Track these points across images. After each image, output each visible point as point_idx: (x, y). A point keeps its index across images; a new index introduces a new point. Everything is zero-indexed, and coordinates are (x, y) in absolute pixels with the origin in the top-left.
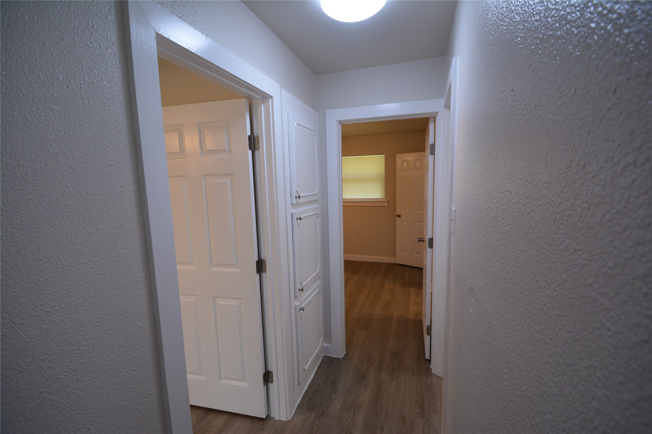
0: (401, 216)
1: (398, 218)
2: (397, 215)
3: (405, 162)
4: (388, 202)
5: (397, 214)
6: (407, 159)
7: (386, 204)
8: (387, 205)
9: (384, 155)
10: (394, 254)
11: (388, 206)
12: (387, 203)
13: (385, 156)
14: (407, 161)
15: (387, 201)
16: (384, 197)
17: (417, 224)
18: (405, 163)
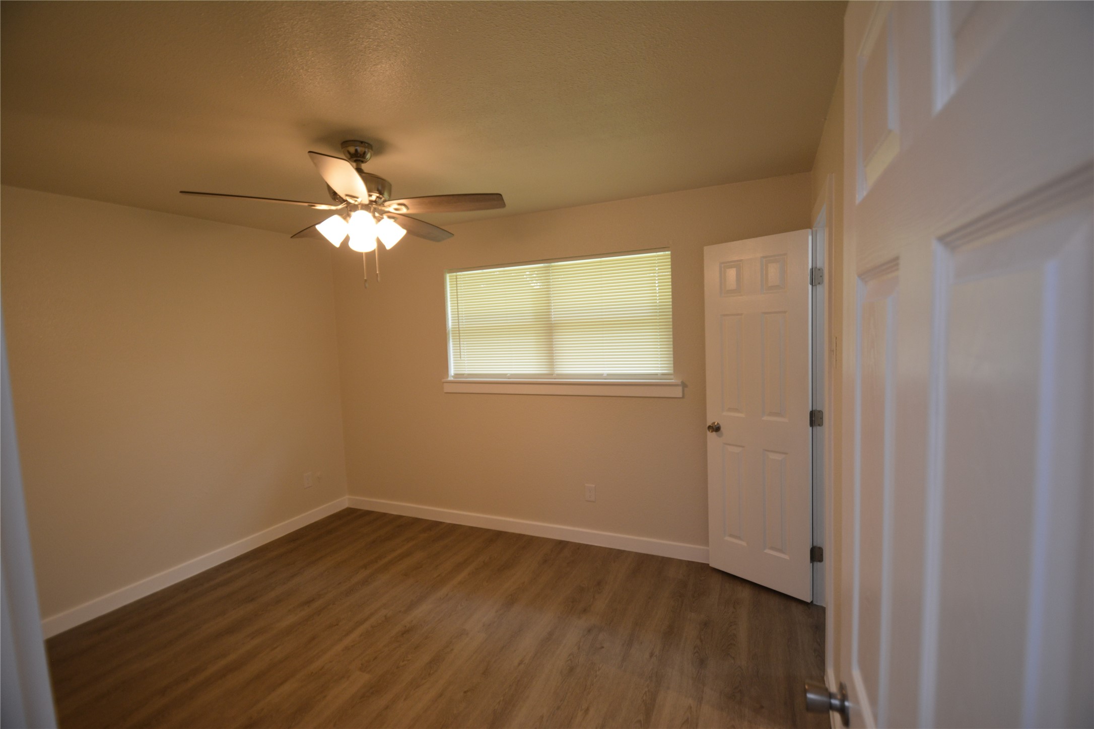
0: (722, 429)
1: (711, 436)
2: (709, 427)
3: (731, 267)
4: (684, 385)
5: (709, 423)
6: (736, 258)
7: (678, 392)
8: (681, 395)
9: (669, 253)
10: (704, 538)
11: (683, 397)
12: (680, 388)
13: (672, 255)
14: (738, 265)
15: (678, 381)
16: (671, 372)
17: (772, 456)
18: (732, 273)
